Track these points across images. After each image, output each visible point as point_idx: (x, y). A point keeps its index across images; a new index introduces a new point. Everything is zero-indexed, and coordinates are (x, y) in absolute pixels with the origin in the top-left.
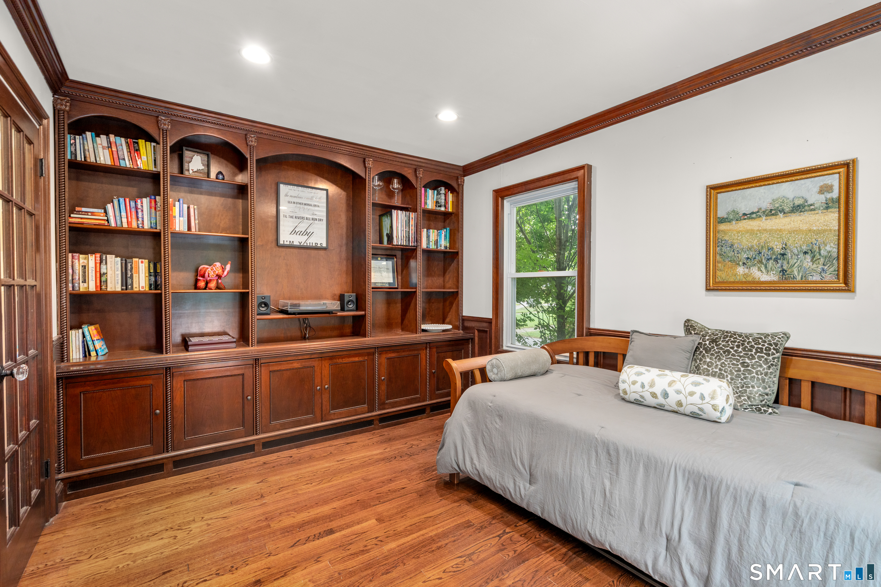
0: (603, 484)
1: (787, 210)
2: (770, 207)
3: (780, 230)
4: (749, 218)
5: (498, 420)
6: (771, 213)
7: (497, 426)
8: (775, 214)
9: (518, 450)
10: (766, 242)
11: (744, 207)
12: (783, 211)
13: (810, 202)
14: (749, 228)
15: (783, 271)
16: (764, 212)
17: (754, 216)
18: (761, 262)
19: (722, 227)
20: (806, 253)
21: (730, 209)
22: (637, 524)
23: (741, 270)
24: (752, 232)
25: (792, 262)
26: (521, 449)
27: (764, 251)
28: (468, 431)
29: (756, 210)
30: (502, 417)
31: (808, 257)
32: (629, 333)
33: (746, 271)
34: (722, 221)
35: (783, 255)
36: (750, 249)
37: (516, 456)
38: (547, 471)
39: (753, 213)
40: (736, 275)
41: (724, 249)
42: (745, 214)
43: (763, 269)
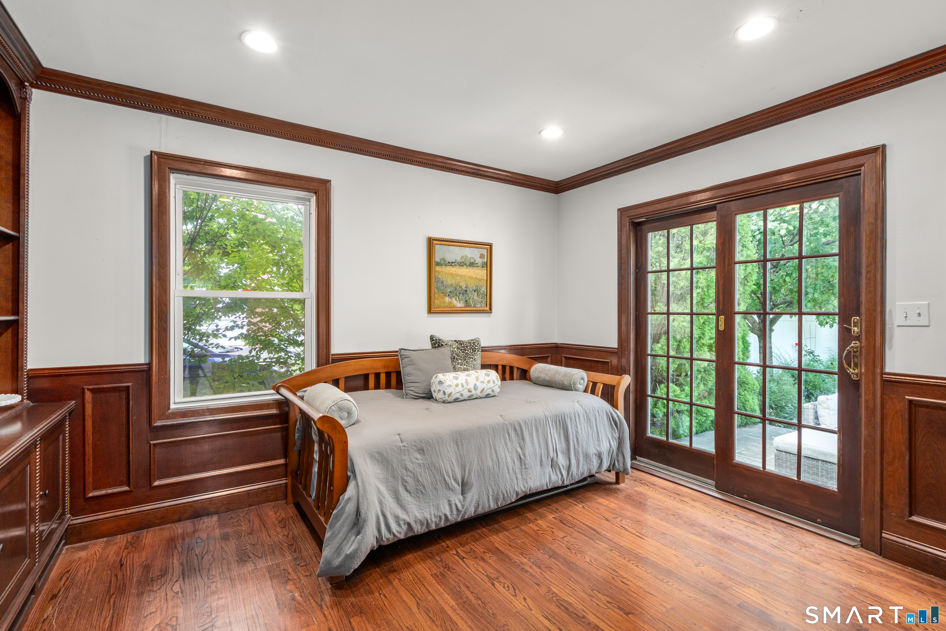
0: (517, 452)
1: (468, 264)
2: (461, 261)
3: (465, 276)
4: (451, 266)
5: (418, 456)
6: (461, 264)
7: (420, 462)
8: (462, 266)
9: (450, 470)
10: (459, 283)
11: (450, 258)
12: (465, 264)
13: (477, 262)
14: (451, 272)
15: (466, 301)
16: (458, 263)
17: (453, 264)
18: (456, 295)
19: (438, 268)
20: (475, 291)
21: (441, 257)
22: (539, 464)
23: (447, 299)
24: (452, 275)
25: (470, 295)
26: (453, 468)
27: (458, 288)
28: (383, 488)
29: (454, 261)
30: (423, 450)
31: (476, 293)
32: (397, 352)
33: (450, 300)
34: (438, 264)
35: (466, 291)
36: (451, 286)
37: (449, 476)
38: (479, 470)
39: (452, 263)
40: (445, 302)
41: (438, 284)
42: (449, 262)
43: (457, 299)
